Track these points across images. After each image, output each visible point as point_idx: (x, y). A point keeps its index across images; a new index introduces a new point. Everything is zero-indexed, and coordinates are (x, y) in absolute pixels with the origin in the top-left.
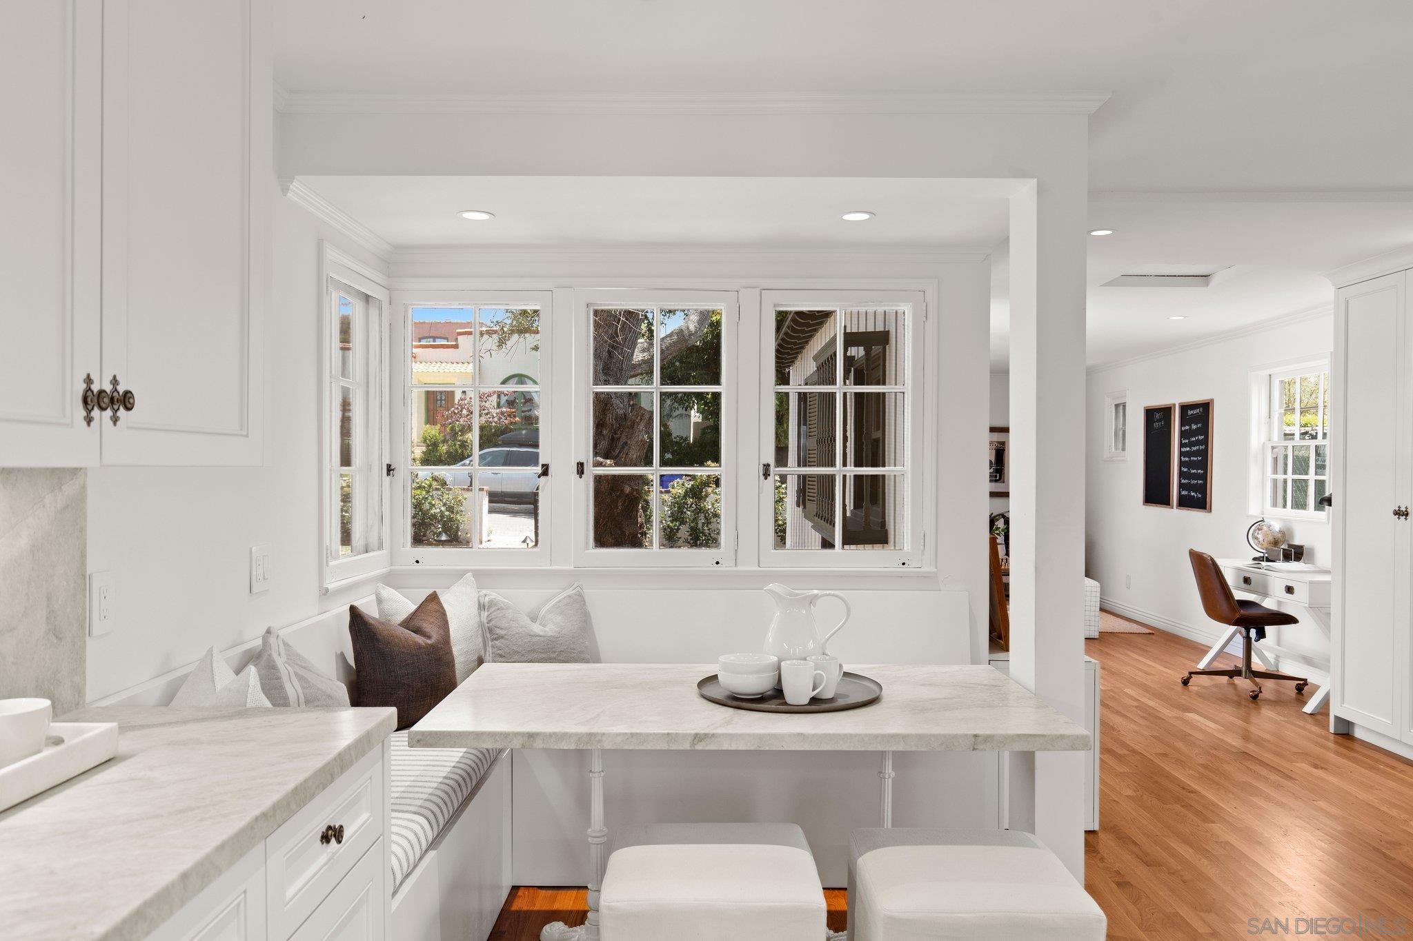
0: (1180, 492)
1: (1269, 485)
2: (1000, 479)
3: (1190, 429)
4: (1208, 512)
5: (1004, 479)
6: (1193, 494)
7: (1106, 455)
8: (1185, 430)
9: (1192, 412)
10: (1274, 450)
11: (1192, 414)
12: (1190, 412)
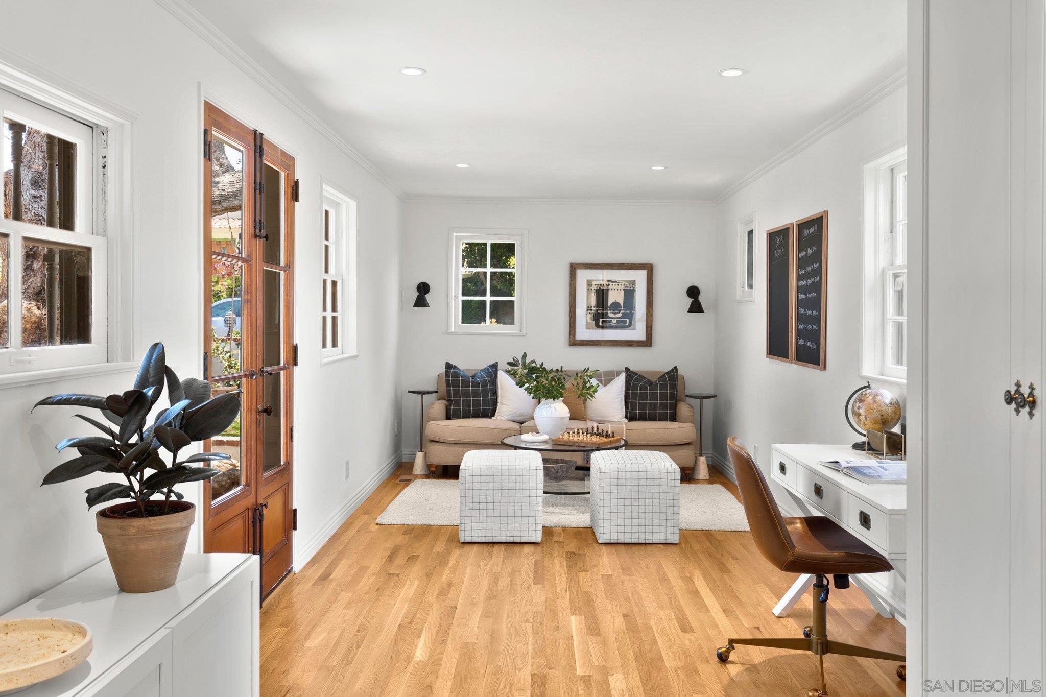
0: (797, 342)
1: (890, 331)
2: (630, 324)
3: (806, 254)
4: (822, 369)
5: (635, 325)
6: (808, 343)
7: (738, 295)
8: (803, 257)
9: (808, 231)
10: (898, 279)
11: (809, 235)
12: (807, 232)
